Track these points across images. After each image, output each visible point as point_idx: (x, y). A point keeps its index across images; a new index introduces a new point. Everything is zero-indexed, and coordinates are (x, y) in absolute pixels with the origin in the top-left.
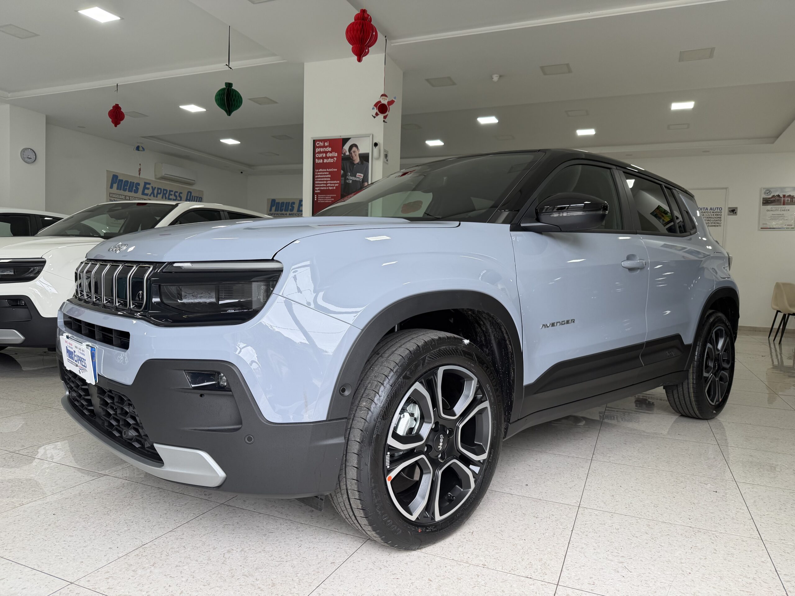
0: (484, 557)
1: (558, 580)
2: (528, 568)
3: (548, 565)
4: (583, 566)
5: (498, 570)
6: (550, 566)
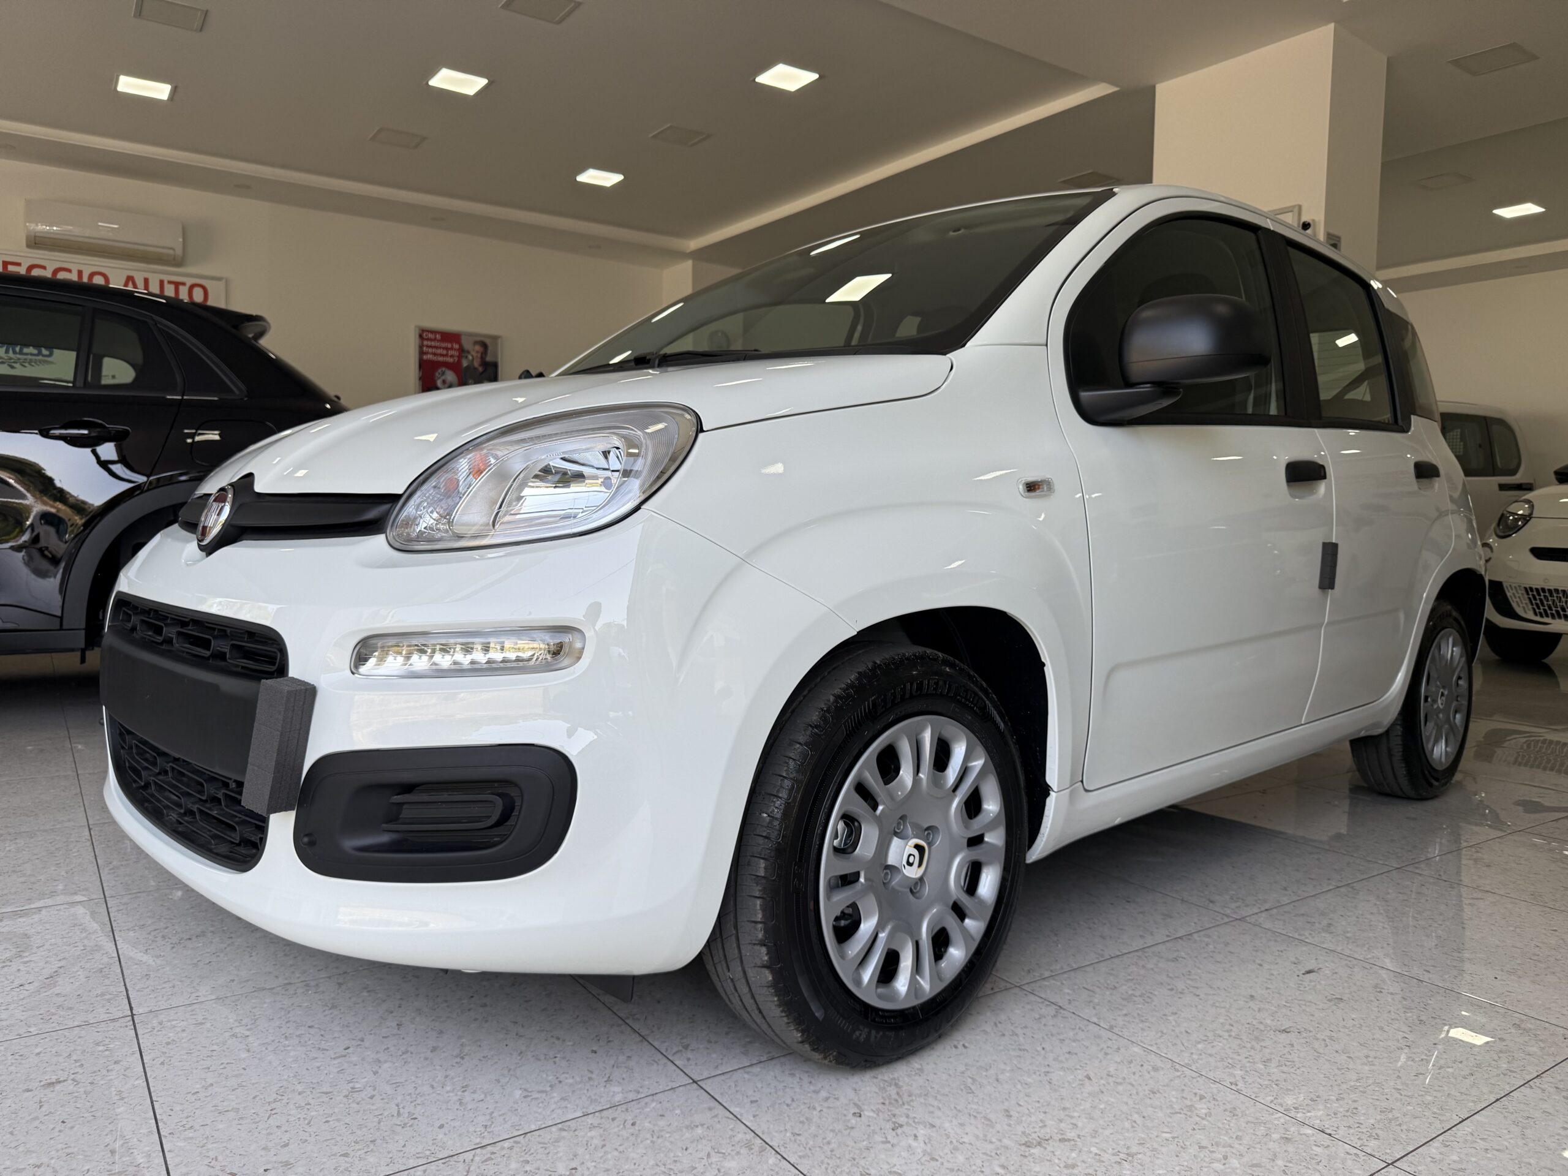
0: (1247, 1071)
1: (1399, 1157)
2: (1338, 1116)
3: (1400, 1125)
4: (1498, 1150)
5: (1262, 1101)
6: (1404, 1127)
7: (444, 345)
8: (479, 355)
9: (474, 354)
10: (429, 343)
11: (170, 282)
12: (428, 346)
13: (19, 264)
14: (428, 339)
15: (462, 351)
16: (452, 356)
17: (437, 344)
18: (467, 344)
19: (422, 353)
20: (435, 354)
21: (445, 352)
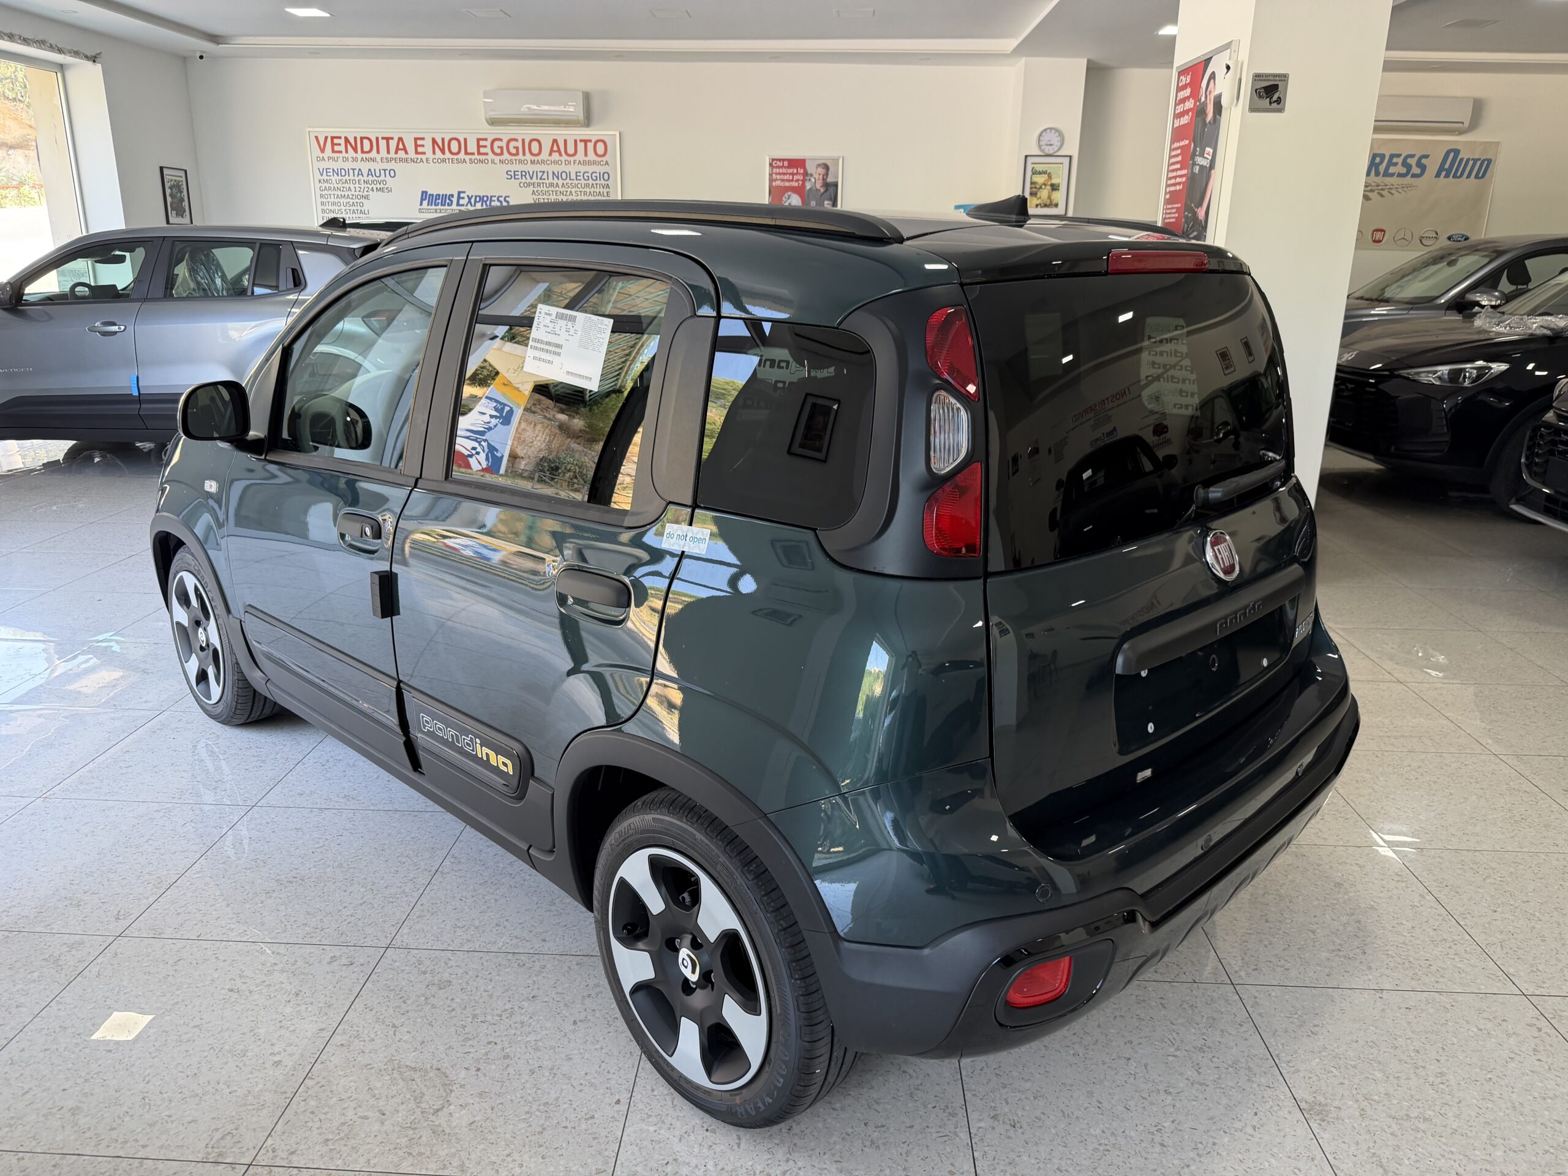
7: (791, 171)
8: (821, 177)
9: (817, 177)
10: (778, 170)
11: (581, 141)
12: (776, 174)
13: (486, 140)
14: (777, 167)
15: (806, 174)
16: (797, 180)
17: (784, 171)
18: (811, 168)
19: (771, 180)
20: (783, 180)
21: (791, 178)
